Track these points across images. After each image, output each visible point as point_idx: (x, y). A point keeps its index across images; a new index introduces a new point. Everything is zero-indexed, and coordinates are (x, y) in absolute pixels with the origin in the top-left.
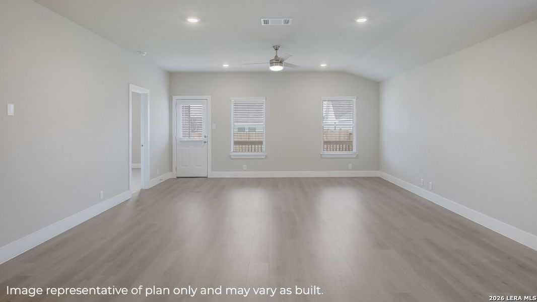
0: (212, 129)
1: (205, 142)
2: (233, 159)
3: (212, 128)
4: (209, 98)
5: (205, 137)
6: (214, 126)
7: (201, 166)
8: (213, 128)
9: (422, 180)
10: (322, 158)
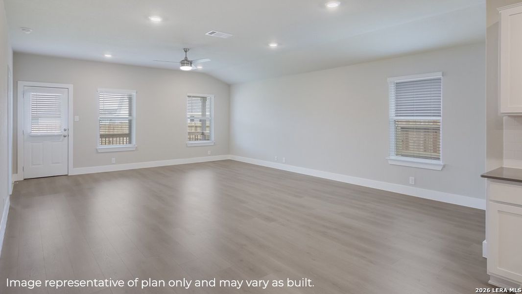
0: (74, 121)
1: (65, 136)
2: (99, 153)
3: (74, 119)
4: (71, 87)
5: (65, 130)
6: (77, 118)
7: (58, 163)
8: (76, 120)
9: (276, 157)
10: (187, 147)
